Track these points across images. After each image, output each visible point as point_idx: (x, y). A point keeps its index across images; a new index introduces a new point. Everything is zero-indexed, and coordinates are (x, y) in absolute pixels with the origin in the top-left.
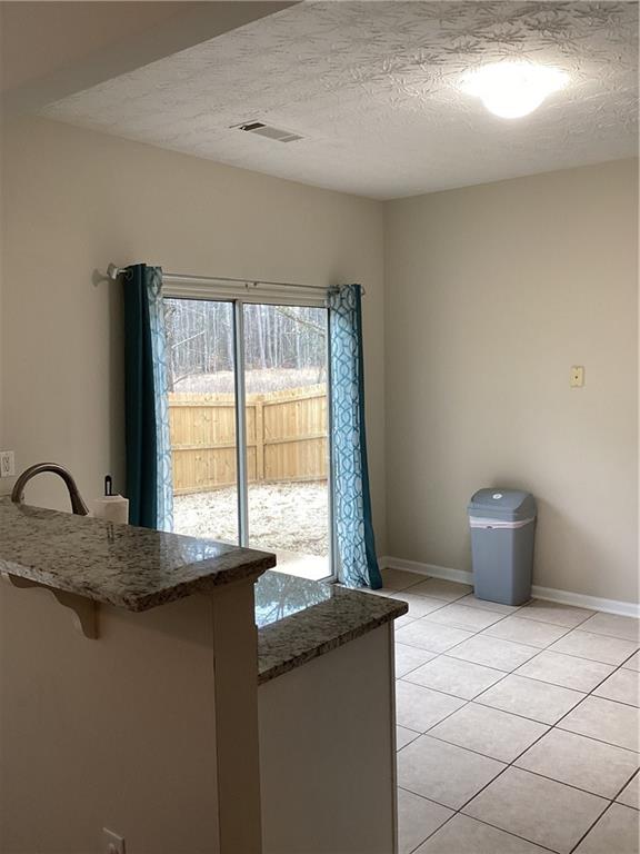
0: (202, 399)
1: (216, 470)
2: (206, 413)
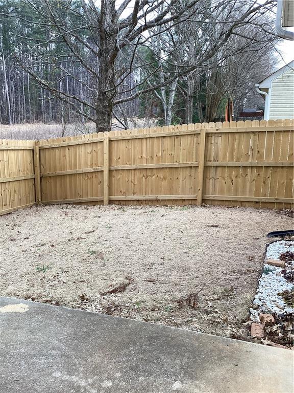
1: (8, 197)
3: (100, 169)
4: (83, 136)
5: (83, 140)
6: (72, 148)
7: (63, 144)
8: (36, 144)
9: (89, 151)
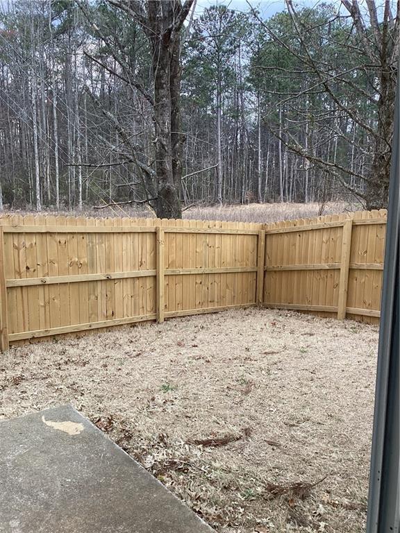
0: (205, 227)
1: (216, 292)
2: (209, 239)
3: (337, 265)
4: (318, 219)
5: (318, 223)
6: (304, 235)
7: (293, 229)
8: (263, 227)
9: (324, 240)
